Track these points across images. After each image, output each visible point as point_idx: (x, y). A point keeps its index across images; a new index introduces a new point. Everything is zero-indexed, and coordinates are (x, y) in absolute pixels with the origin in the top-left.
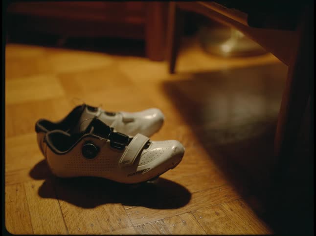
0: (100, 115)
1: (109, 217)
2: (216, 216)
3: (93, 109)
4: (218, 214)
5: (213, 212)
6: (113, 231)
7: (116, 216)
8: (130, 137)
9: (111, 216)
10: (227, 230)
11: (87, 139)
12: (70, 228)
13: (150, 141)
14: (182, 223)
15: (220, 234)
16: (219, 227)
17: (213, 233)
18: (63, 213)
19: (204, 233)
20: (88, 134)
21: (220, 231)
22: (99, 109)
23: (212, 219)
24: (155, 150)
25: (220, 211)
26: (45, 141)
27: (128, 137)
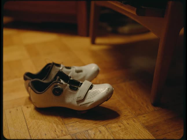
0: (62, 69)
1: (56, 129)
2: (119, 127)
3: (59, 65)
4: (120, 126)
5: (118, 125)
6: (58, 138)
7: (60, 129)
8: (81, 82)
9: (57, 129)
10: (125, 136)
11: (55, 84)
12: (32, 136)
13: (93, 85)
14: (99, 132)
15: (122, 139)
16: (121, 134)
17: (118, 138)
18: (28, 127)
19: (112, 138)
20: (56, 81)
21: (121, 137)
22: (62, 65)
23: (117, 130)
24: (96, 90)
25: (121, 125)
26: (29, 86)
27: (80, 82)
